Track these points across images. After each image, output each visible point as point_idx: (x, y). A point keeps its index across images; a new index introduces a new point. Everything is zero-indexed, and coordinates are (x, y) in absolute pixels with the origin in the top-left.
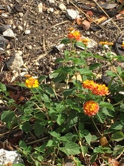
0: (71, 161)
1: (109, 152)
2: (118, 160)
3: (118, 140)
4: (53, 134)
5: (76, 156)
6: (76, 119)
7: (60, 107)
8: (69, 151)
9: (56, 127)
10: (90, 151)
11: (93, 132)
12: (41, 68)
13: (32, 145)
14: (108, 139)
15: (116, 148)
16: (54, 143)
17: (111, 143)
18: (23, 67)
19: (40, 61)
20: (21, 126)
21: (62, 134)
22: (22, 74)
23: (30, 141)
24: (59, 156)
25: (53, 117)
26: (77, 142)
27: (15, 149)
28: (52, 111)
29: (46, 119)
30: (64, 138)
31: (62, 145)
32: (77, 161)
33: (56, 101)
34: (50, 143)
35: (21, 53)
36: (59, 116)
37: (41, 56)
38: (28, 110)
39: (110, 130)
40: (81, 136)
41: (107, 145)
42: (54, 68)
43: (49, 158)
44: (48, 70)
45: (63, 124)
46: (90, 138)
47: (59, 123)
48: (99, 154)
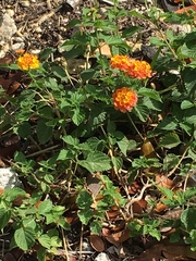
0: (97, 180)
1: (156, 165)
2: (171, 177)
3: (169, 147)
4: (68, 140)
5: (105, 173)
6: (102, 116)
7: (77, 97)
8: (94, 165)
9: (71, 129)
10: (127, 165)
11: (131, 135)
12: (44, 37)
13: (35, 158)
14: (154, 145)
15: (167, 159)
16: (69, 154)
17: (159, 151)
18: (15, 35)
19: (43, 25)
20: (15, 130)
21: (82, 140)
22: (15, 47)
23: (31, 151)
24: (78, 174)
25: (67, 113)
26: (106, 151)
27: (8, 165)
28: (64, 103)
29: (56, 116)
30: (85, 146)
31: (81, 157)
32: (106, 180)
33: (71, 88)
34: (63, 155)
35: (12, 12)
36: (77, 111)
37: (45, 17)
38: (27, 104)
39: (157, 130)
40: (112, 141)
41: (152, 155)
42: (66, 36)
43: (62, 178)
44: (56, 39)
45: (82, 124)
46: (125, 145)
47: (76, 122)
48: (142, 169)
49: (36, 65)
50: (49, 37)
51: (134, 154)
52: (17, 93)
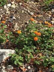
0: (29, 53)
1: (40, 52)
2: (42, 54)
3: (42, 49)
4: (25, 46)
5: (31, 52)
6: (31, 42)
7: (27, 39)
8: (29, 51)
9: (25, 44)
10: (35, 51)
11: (36, 46)
13: (19, 49)
14: (39, 48)
15: (42, 51)
16: (25, 48)
18: (17, 27)
19: (22, 26)
20: (16, 44)
21: (27, 46)
22: (17, 29)
23: (18, 47)
24: (26, 52)
25: (25, 41)
26: (31, 48)
27: (14, 50)
29: (23, 42)
31: (27, 49)
32: (31, 54)
33: (26, 37)
35: (17, 23)
36: (27, 41)
37: (23, 25)
38: (18, 39)
41: (39, 50)
42: (26, 28)
43: (23, 52)
44: (24, 29)
47: (26, 43)
48: (37, 52)
49: (21, 33)
50: (23, 28)
51: (36, 49)
52: (17, 37)
